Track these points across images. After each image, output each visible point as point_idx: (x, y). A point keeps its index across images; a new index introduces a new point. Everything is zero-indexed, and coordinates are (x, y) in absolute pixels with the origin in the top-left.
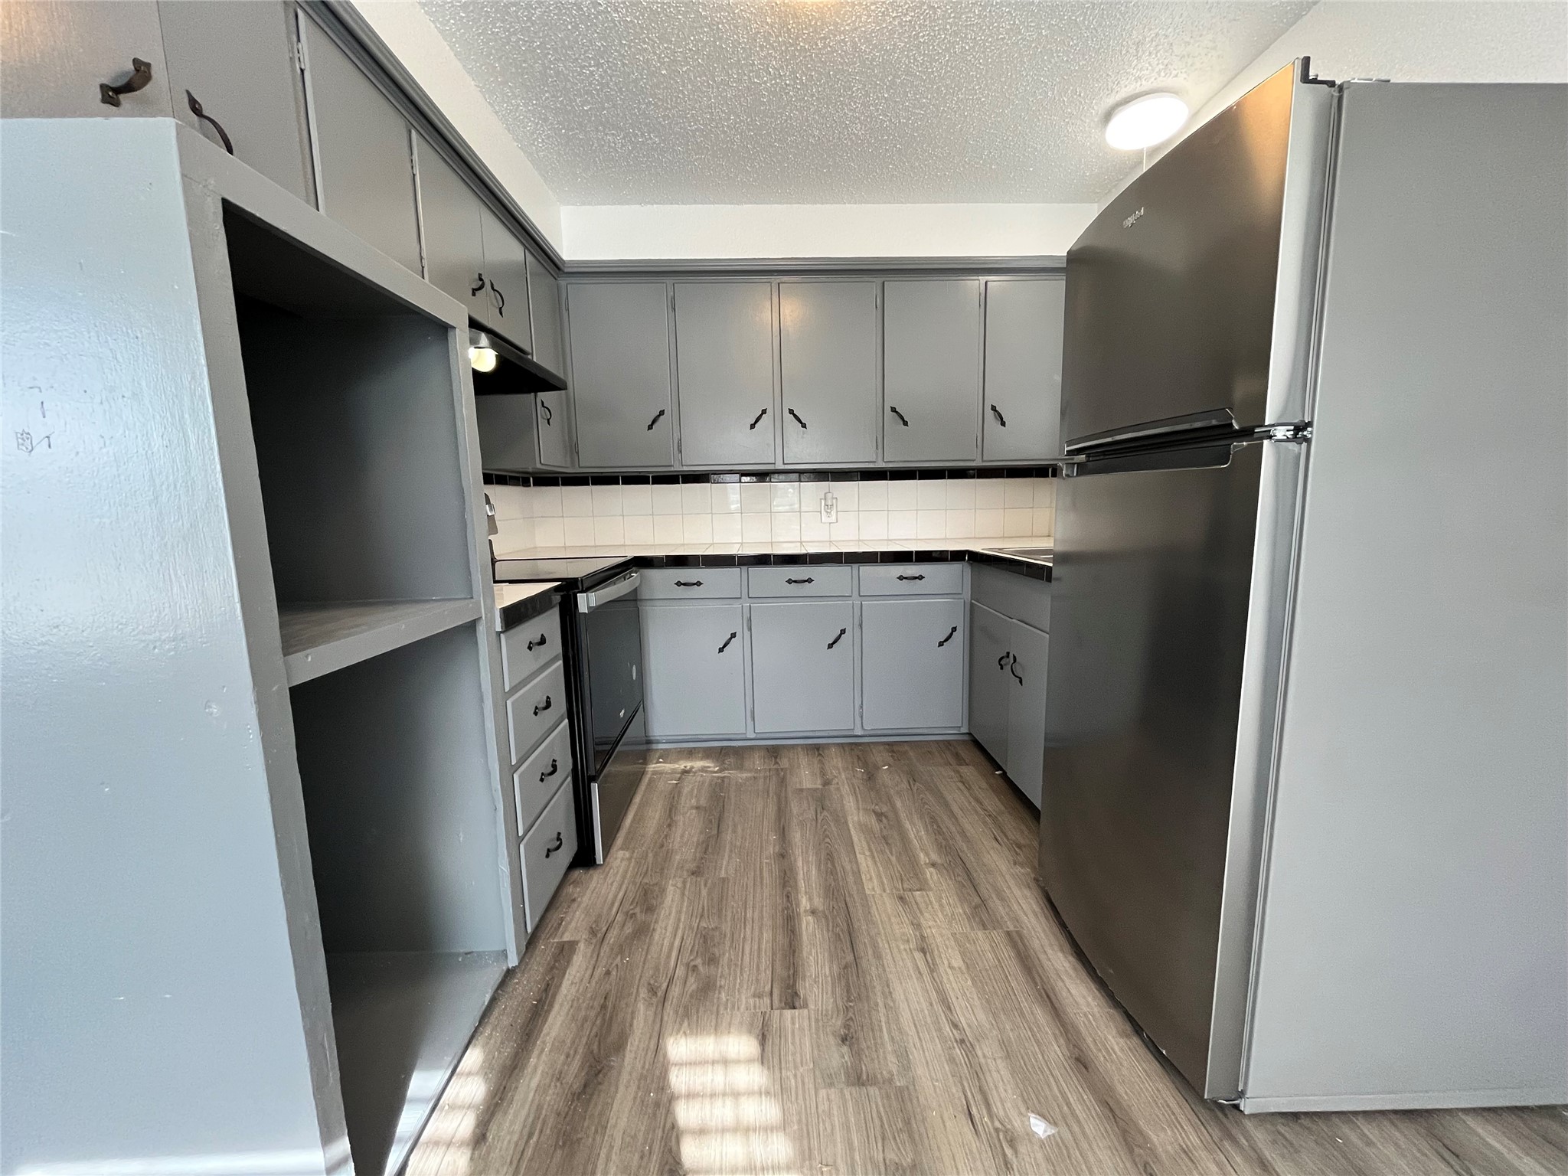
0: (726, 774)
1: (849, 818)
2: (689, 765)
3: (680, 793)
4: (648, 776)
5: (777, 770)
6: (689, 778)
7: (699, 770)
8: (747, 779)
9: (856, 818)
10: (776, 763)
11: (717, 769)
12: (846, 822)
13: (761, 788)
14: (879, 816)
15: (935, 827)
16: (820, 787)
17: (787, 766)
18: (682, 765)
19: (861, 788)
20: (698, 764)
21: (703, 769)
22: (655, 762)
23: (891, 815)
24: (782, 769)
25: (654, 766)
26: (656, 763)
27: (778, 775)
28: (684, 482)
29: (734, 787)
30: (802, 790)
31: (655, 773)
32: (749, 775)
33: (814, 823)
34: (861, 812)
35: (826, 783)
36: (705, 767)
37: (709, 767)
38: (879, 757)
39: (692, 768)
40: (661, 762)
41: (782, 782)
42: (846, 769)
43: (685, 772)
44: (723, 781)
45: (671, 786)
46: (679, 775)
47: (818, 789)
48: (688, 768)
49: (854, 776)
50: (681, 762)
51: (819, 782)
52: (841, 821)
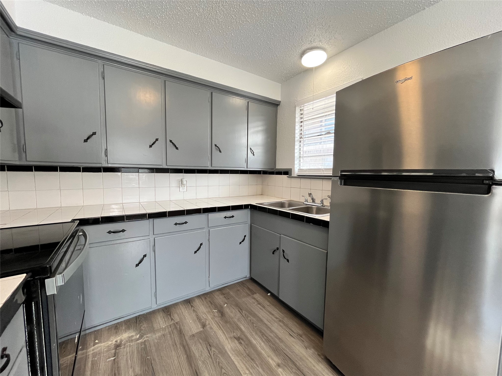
0: (145, 338)
1: (226, 348)
2: (118, 338)
3: (119, 368)
4: (90, 359)
5: (174, 324)
6: (123, 351)
7: (127, 341)
8: (160, 338)
9: (229, 347)
10: (172, 319)
11: (138, 336)
12: (226, 351)
13: (170, 343)
14: (238, 339)
15: (265, 338)
16: (202, 329)
17: (178, 320)
18: (113, 341)
19: (222, 323)
20: (125, 336)
21: (130, 340)
22: (92, 344)
23: (243, 337)
24: (177, 323)
25: (93, 348)
26: (94, 345)
27: (176, 328)
28: (104, 171)
29: (154, 348)
30: (193, 335)
31: (94, 355)
32: (160, 334)
33: (210, 359)
34: (229, 340)
35: (204, 326)
36: (130, 337)
37: (132, 336)
38: (220, 299)
39: (121, 341)
40: (97, 343)
41: (181, 333)
42: (209, 312)
43: (118, 346)
44: (145, 345)
45: (110, 363)
46: (114, 351)
47: (201, 331)
48: (119, 341)
49: (214, 316)
50: (112, 338)
51: (200, 326)
52: (223, 352)
